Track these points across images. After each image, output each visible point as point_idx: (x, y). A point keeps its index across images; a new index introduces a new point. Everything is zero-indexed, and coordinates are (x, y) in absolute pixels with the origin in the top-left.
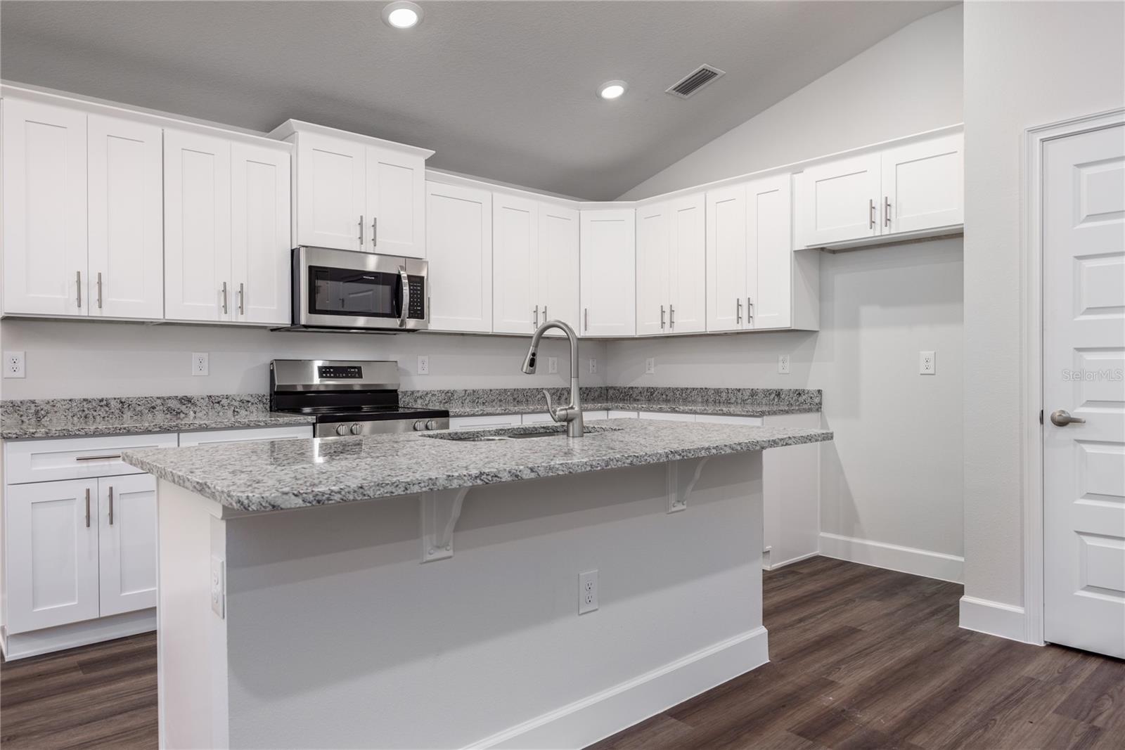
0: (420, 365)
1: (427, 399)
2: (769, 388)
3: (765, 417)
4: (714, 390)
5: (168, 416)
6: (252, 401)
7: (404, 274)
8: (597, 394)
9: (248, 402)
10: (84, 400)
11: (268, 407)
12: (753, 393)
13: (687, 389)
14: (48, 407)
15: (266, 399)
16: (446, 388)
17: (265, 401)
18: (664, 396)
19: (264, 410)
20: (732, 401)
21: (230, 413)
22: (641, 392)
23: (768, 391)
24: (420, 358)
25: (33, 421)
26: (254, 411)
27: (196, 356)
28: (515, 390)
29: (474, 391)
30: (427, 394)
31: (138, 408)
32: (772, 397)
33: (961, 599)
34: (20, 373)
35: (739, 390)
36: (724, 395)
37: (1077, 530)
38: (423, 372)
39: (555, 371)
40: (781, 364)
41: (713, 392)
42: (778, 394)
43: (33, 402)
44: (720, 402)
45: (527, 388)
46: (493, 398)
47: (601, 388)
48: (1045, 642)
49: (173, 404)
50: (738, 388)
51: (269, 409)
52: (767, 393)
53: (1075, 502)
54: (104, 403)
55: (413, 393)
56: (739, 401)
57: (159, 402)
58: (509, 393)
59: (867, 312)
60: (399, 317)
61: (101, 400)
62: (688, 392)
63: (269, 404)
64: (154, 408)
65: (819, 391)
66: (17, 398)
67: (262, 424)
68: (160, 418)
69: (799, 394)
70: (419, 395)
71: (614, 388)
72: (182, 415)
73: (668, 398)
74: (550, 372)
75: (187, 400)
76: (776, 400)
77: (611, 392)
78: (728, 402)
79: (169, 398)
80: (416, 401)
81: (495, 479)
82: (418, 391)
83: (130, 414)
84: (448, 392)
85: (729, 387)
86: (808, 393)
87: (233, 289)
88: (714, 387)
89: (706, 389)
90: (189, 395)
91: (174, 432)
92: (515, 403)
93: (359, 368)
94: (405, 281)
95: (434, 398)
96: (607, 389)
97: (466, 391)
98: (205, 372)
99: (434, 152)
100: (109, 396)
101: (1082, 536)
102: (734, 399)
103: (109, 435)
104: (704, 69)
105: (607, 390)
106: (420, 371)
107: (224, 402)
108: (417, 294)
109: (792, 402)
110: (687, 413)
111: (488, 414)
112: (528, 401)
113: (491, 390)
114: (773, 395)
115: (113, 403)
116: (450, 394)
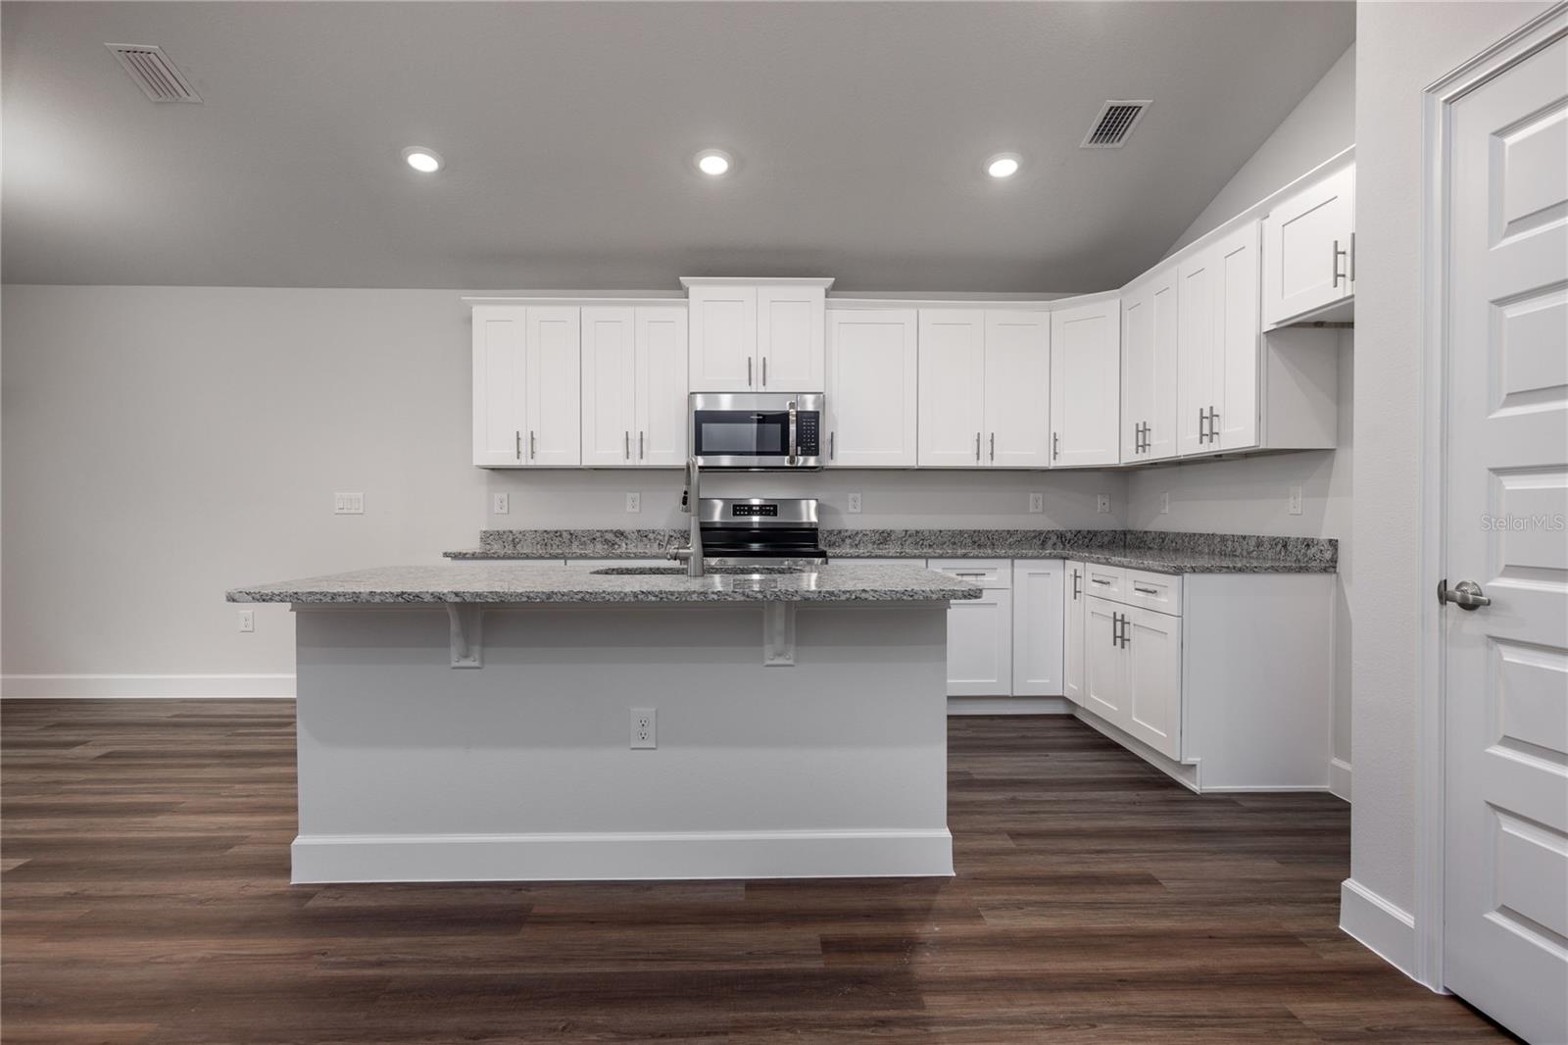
0: (851, 503)
1: (858, 539)
2: (1275, 535)
3: (1186, 576)
4: (1221, 536)
5: (606, 547)
6: (675, 535)
7: (793, 412)
8: (1106, 539)
10: (546, 531)
12: (1260, 542)
13: (1195, 534)
14: (520, 536)
16: (881, 528)
20: (1237, 553)
21: (656, 545)
23: (1275, 539)
24: (851, 496)
25: (511, 547)
27: (630, 495)
28: (975, 532)
29: (917, 532)
30: (857, 533)
31: (583, 539)
32: (1278, 548)
33: (1343, 883)
34: (505, 511)
35: (1244, 538)
36: (1230, 543)
37: (1488, 800)
38: (855, 510)
39: (1040, 510)
40: (1291, 500)
41: (1219, 539)
42: (1286, 543)
43: (511, 532)
44: (1225, 554)
45: (994, 529)
46: (945, 539)
47: (1115, 531)
48: (1446, 989)
49: (609, 536)
50: (1244, 534)
52: (1274, 542)
53: (1488, 750)
54: (558, 534)
55: (840, 532)
56: (1245, 553)
57: (598, 534)
58: (966, 535)
60: (787, 454)
61: (556, 532)
64: (594, 539)
65: (1335, 542)
66: (501, 529)
67: (632, 555)
68: (599, 547)
69: (1308, 545)
70: (846, 534)
72: (617, 546)
74: (1031, 511)
75: (620, 534)
76: (1281, 552)
78: (1233, 554)
79: (606, 531)
80: (843, 541)
81: (417, 599)
82: (847, 531)
83: (576, 543)
84: (883, 532)
85: (1235, 534)
86: (1319, 544)
87: (634, 437)
88: (1220, 533)
90: (622, 529)
91: (561, 558)
92: (975, 546)
93: (775, 507)
94: (792, 418)
95: (865, 538)
97: (906, 531)
98: (637, 510)
99: (833, 279)
100: (561, 529)
101: (1498, 813)
102: (1240, 550)
103: (514, 558)
104: (1112, 108)
105: (1125, 534)
106: (851, 510)
107: (651, 536)
108: (811, 430)
109: (1299, 556)
111: (877, 557)
112: (993, 545)
113: (941, 531)
114: (1280, 546)
115: (565, 534)
116: (886, 535)
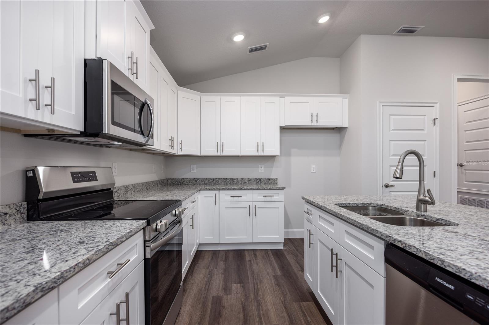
2: (256, 178)
4: (230, 179)
6: (10, 212)
9: (6, 214)
11: (25, 217)
12: (249, 180)
13: (216, 179)
15: (24, 208)
17: (22, 210)
18: (203, 182)
19: (22, 220)
22: (189, 181)
26: (12, 222)
32: (258, 181)
35: (243, 179)
36: (235, 181)
40: (260, 168)
41: (229, 180)
42: (260, 180)
50: (242, 178)
51: (26, 219)
52: (256, 180)
59: (293, 151)
62: (217, 180)
63: (26, 214)
65: (277, 178)
71: (172, 179)
73: (205, 183)
76: (260, 182)
77: (170, 181)
78: (237, 183)
85: (238, 178)
86: (273, 179)
88: (230, 178)
89: (226, 178)
96: (167, 180)
102: (240, 182)
109: (266, 183)
110: (249, 190)
114: (258, 180)
